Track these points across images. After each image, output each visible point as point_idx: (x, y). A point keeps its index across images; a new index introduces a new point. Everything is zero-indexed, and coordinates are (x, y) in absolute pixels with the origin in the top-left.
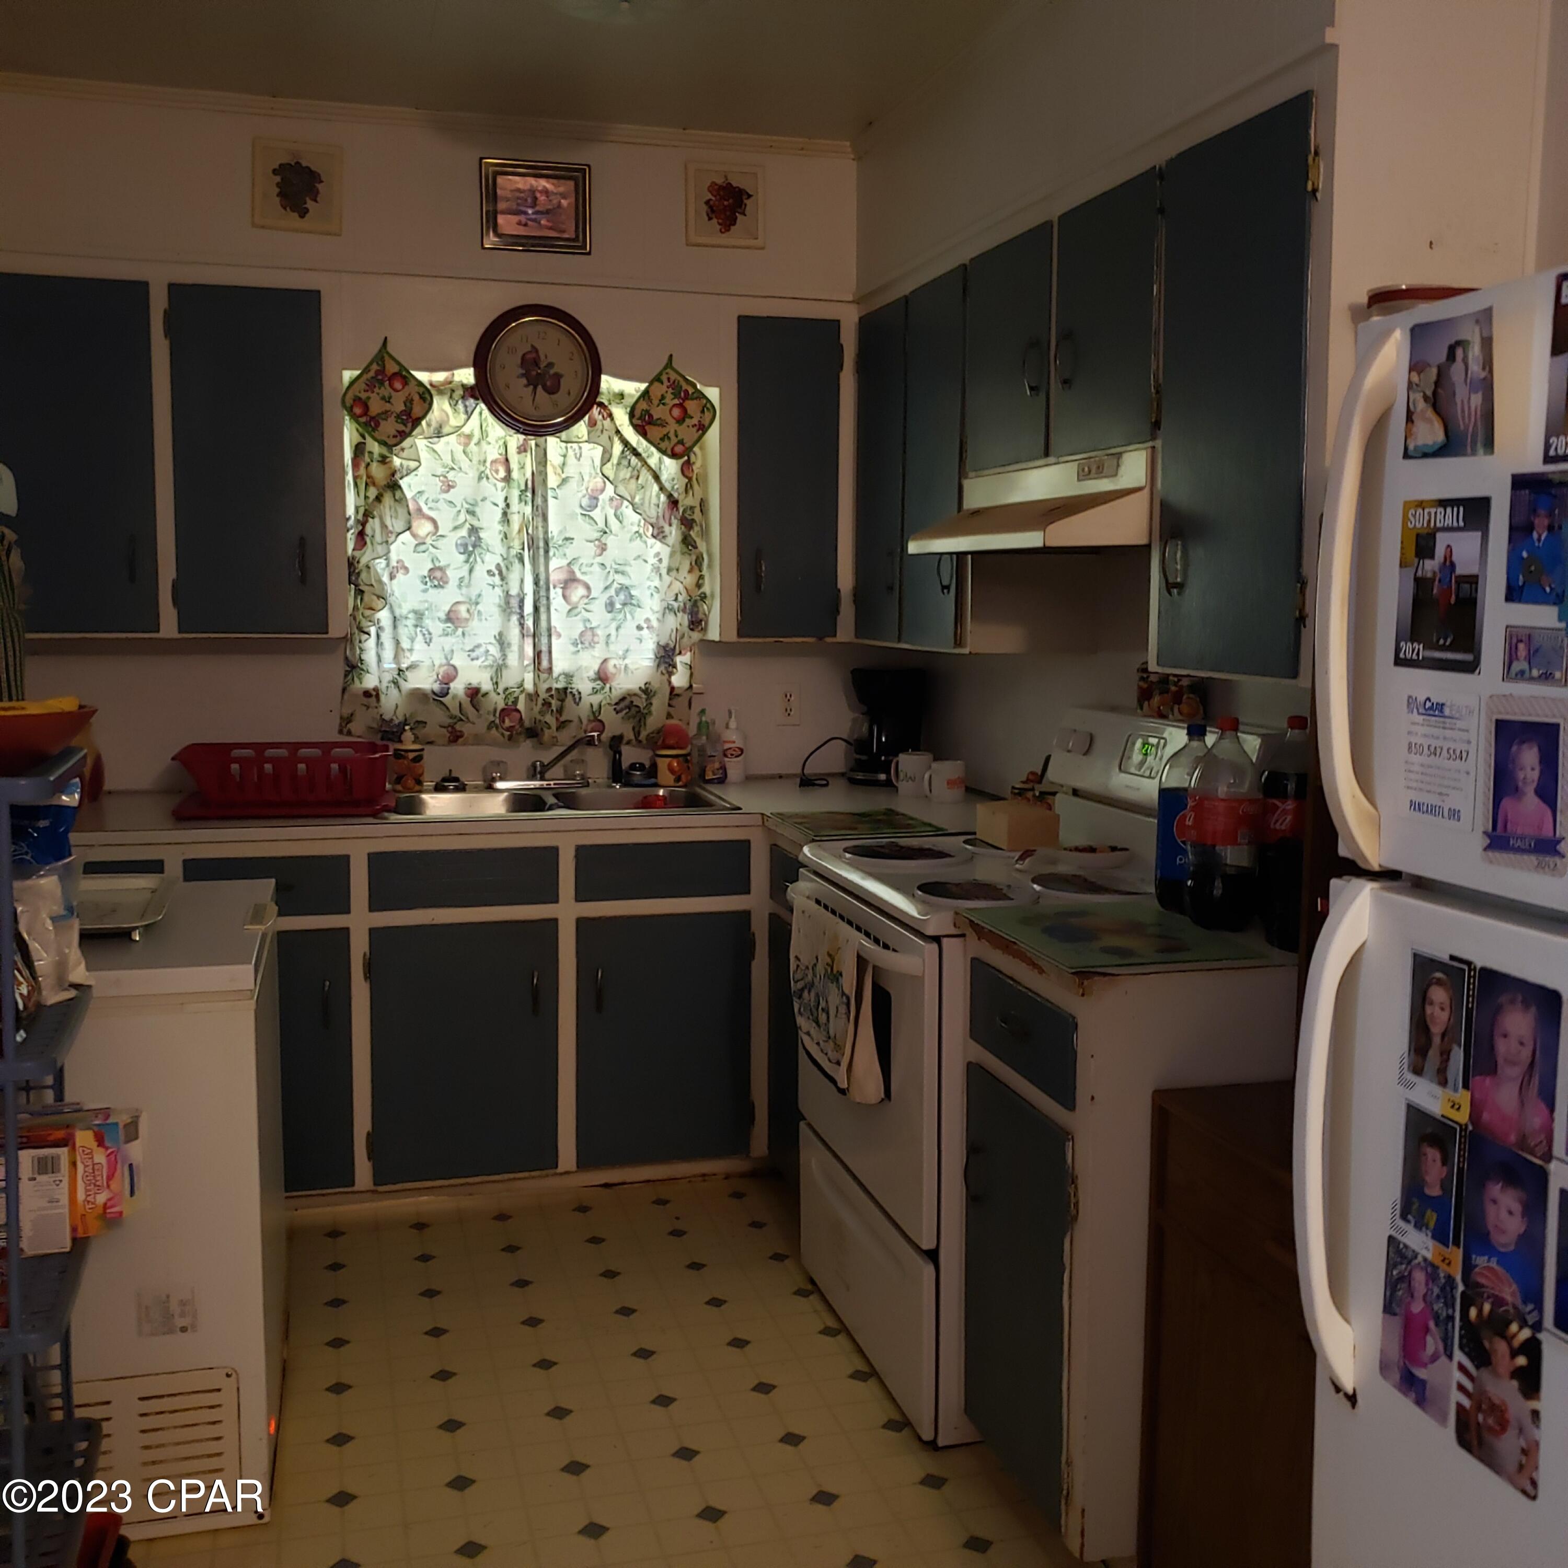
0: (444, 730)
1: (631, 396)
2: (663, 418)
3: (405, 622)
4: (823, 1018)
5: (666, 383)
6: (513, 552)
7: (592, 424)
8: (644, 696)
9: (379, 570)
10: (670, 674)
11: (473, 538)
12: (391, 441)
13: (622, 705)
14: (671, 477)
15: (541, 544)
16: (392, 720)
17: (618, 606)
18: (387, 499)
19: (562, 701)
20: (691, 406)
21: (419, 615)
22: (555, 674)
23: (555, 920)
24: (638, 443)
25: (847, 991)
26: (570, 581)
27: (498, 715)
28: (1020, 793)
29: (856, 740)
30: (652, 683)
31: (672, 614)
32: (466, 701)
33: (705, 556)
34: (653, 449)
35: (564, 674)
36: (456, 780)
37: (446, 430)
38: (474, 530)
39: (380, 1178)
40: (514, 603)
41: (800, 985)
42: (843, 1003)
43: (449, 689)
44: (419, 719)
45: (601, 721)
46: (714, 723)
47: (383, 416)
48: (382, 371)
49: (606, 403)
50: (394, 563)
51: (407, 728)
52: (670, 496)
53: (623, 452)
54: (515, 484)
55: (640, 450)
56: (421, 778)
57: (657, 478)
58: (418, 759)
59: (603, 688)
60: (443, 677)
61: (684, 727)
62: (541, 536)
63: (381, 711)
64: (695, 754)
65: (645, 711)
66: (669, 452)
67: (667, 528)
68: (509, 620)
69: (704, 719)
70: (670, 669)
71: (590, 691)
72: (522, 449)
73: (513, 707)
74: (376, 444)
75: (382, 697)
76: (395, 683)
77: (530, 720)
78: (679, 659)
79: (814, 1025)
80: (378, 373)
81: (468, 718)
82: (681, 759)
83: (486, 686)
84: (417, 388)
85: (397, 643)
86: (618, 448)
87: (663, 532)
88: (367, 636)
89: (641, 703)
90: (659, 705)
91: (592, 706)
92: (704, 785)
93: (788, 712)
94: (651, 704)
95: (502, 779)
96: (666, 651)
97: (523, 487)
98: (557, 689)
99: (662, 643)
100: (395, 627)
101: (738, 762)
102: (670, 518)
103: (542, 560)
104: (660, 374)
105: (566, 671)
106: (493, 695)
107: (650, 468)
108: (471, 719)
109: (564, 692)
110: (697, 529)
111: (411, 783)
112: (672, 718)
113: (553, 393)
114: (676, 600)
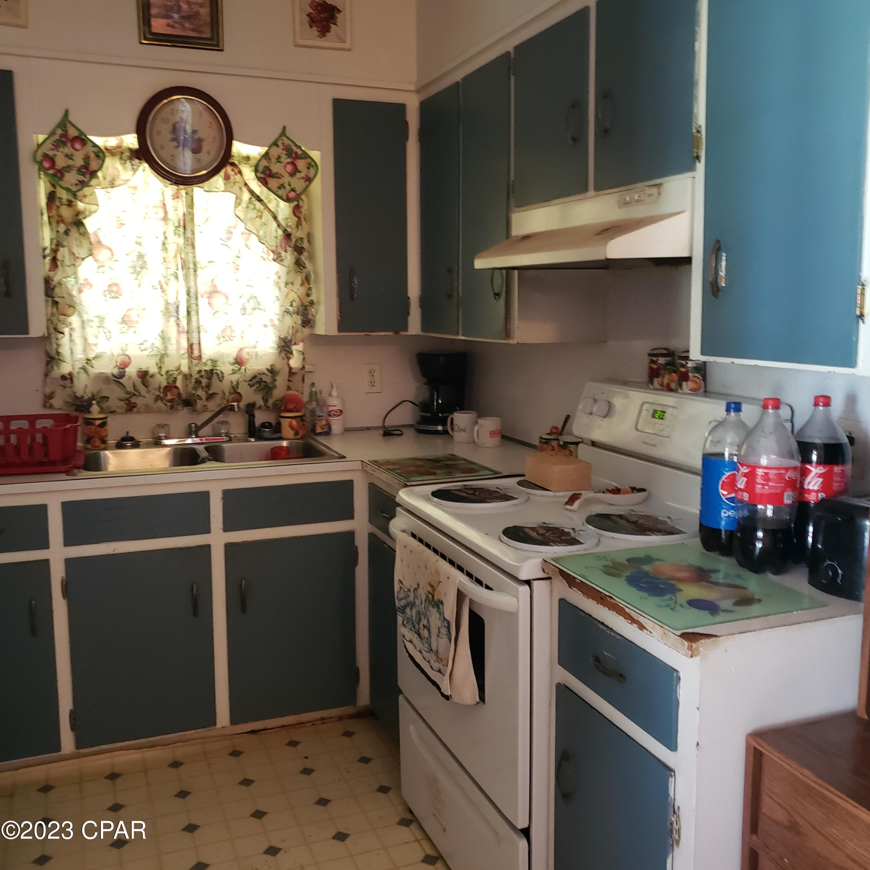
0: (123, 403)
1: (255, 158)
2: (280, 172)
3: (91, 324)
4: (425, 633)
5: (281, 147)
6: (171, 271)
7: (227, 178)
8: (270, 374)
9: (69, 287)
10: (289, 358)
11: (140, 262)
12: (74, 189)
13: (254, 381)
14: (285, 217)
15: (191, 266)
16: (83, 396)
17: (249, 310)
18: (74, 232)
19: (210, 379)
20: (301, 164)
21: (102, 319)
22: (204, 360)
23: (209, 546)
24: (261, 191)
25: (447, 617)
26: (213, 292)
27: (162, 390)
28: (545, 442)
29: (420, 403)
30: (276, 365)
31: (289, 316)
32: (138, 382)
33: (312, 274)
34: (273, 196)
35: (211, 360)
36: (132, 439)
37: (117, 183)
38: (141, 256)
39: (80, 743)
40: (172, 309)
41: (403, 603)
42: (444, 626)
43: (125, 372)
44: (103, 395)
45: (239, 393)
46: (321, 393)
47: (67, 170)
48: (65, 135)
49: (236, 162)
50: (81, 281)
51: (94, 402)
52: (285, 231)
53: (250, 199)
54: (171, 223)
55: (262, 198)
56: (105, 439)
57: (275, 218)
58: (103, 425)
59: (239, 369)
60: (120, 364)
61: (300, 396)
62: (191, 260)
63: (75, 390)
64: (308, 415)
65: (271, 385)
66: (285, 197)
67: (283, 254)
68: (168, 321)
69: (314, 390)
70: (289, 355)
71: (231, 372)
72: (176, 196)
73: (173, 385)
74: (64, 191)
75: (75, 380)
76: (84, 369)
77: (186, 393)
78: (294, 348)
79: (416, 636)
80: (62, 136)
81: (140, 394)
82: (298, 419)
83: (153, 370)
84: (93, 149)
85: (86, 339)
86: (246, 196)
87: (280, 256)
88: (62, 335)
89: (267, 379)
90: (281, 381)
91: (232, 382)
92: (314, 437)
93: (372, 384)
94: (275, 380)
95: (167, 438)
96: (285, 342)
97: (177, 224)
98: (206, 371)
99: (282, 337)
100: (83, 328)
101: (339, 420)
102: (286, 247)
103: (192, 278)
104: (277, 140)
105: (212, 358)
106: (158, 376)
107: (270, 211)
108: (142, 394)
109: (211, 373)
110: (305, 254)
111: (98, 443)
112: (291, 390)
113: (197, 153)
114: (291, 305)
